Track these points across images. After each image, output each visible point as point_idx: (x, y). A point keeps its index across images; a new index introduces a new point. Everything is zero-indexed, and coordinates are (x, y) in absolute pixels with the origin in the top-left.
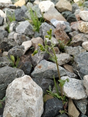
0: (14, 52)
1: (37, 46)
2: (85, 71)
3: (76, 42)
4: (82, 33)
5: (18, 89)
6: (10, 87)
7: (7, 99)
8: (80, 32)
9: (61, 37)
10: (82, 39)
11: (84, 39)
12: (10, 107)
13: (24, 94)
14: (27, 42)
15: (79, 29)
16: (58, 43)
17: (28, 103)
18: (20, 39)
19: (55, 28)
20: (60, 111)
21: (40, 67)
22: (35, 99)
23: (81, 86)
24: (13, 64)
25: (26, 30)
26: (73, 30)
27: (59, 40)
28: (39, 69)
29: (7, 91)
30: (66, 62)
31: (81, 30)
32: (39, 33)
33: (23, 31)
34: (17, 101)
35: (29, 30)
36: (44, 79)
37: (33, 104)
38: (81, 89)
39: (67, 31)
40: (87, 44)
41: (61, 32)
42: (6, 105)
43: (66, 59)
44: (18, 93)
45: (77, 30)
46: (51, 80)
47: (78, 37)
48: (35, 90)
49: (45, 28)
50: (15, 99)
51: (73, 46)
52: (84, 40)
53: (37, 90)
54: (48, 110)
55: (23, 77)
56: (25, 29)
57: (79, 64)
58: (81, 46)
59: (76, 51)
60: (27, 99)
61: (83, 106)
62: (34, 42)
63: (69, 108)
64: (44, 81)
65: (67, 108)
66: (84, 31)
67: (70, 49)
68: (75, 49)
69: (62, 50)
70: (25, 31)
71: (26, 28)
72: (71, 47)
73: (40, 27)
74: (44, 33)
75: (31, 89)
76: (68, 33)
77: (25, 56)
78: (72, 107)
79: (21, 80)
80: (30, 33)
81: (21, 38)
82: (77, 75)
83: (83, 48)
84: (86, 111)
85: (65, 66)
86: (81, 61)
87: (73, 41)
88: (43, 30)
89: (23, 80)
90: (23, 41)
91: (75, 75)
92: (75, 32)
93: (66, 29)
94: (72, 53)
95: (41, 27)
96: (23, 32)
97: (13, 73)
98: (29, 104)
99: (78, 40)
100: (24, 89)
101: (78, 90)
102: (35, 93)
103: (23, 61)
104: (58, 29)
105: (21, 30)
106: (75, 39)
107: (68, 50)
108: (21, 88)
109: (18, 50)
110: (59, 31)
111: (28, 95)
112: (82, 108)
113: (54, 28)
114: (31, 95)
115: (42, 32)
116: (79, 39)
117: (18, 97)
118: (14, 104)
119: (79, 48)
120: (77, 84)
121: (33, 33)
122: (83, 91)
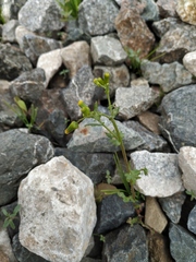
0: (21, 89)
1: (74, 67)
2: (183, 133)
3: (169, 50)
4: (187, 23)
5: (43, 192)
6: (26, 187)
7: (22, 209)
8: (179, 20)
9: (134, 37)
10: (185, 43)
11: (189, 42)
12: (31, 225)
13: (55, 201)
14: (50, 53)
15: (179, 13)
16: (125, 57)
17: (65, 220)
18: (31, 47)
19: (119, 7)
20: (130, 221)
21: (85, 131)
22: (79, 211)
23: (173, 168)
24: (25, 118)
25: (44, 19)
26: (163, 14)
27: (129, 45)
28: (83, 136)
29: (19, 193)
30: (144, 108)
31: (183, 16)
32: (77, 25)
33: (37, 22)
34: (43, 215)
35: (51, 17)
36: (95, 156)
37: (76, 220)
38: (173, 175)
39: (149, 17)
41: (133, 23)
42: (23, 221)
43: (145, 103)
44: (44, 199)
45: (172, 14)
47: (174, 38)
49: (93, 11)
50: (39, 209)
51: (162, 62)
52: (188, 47)
53: (81, 191)
54: (106, 220)
56: (40, 18)
57: (172, 119)
58: (181, 61)
59: (167, 74)
60: (62, 211)
61: (175, 209)
62: (67, 59)
63: (147, 212)
64: (96, 160)
65: (143, 212)
66: (190, 19)
67: (155, 70)
68: (166, 70)
70: (43, 25)
71: (44, 14)
72: (157, 64)
73: (79, 8)
74: (89, 24)
75: (69, 191)
78: (152, 211)
79: (46, 170)
80: (56, 26)
81: (35, 45)
82: (167, 140)
83: (185, 68)
84: (179, 217)
85: (141, 118)
86: (177, 111)
87: (163, 49)
88: (88, 18)
89: (50, 171)
90: (41, 53)
91: (163, 142)
92: (168, 20)
93: (145, 11)
94: (158, 78)
95: (82, 9)
96: (39, 26)
97: (27, 150)
98: (67, 221)
99: (175, 47)
100: (55, 189)
101: (166, 178)
102: (78, 199)
103: (46, 107)
104: (126, 17)
105: (33, 21)
106: (167, 41)
107: (149, 70)
108: (47, 189)
109: (30, 85)
110: (127, 23)
111: (63, 202)
112: (172, 213)
113: (115, 9)
114: (69, 202)
115: (85, 23)
116: (177, 45)
117: (45, 206)
118: (38, 220)
119: (175, 67)
120: (165, 166)
121: (63, 25)
122: (177, 179)
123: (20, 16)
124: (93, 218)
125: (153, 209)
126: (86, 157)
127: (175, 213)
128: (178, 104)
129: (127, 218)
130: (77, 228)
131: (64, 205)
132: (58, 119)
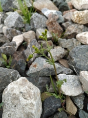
0: (5, 50)
1: (29, 41)
2: (80, 66)
3: (70, 34)
4: (76, 23)
5: (15, 94)
6: (6, 92)
7: (4, 104)
8: (73, 22)
9: (54, 29)
10: (76, 30)
11: (78, 30)
12: (9, 113)
13: (21, 99)
14: (18, 36)
16: (51, 36)
17: (27, 108)
18: (10, 34)
19: (47, 18)
20: (59, 110)
21: (35, 66)
22: (34, 103)
23: (77, 82)
25: (16, 22)
26: (66, 20)
27: (53, 32)
28: (34, 68)
29: (3, 96)
30: (62, 57)
31: (74, 20)
32: (30, 25)
33: (13, 23)
34: (15, 106)
35: (18, 22)
36: (40, 78)
37: (32, 108)
38: (78, 85)
39: (60, 21)
40: (81, 37)
41: (54, 23)
42: (4, 111)
43: (61, 54)
44: (16, 98)
45: (70, 20)
46: (47, 78)
47: (72, 29)
48: (33, 93)
49: (37, 19)
50: (13, 104)
51: (67, 39)
52: (77, 32)
53: (34, 93)
54: (47, 110)
55: (18, 80)
56: (14, 22)
57: (75, 60)
58: (75, 38)
59: (70, 43)
60: (25, 103)
61: (80, 102)
62: (26, 37)
63: (67, 104)
64: (41, 80)
65: (65, 105)
66: (77, 21)
67: (64, 42)
68: (69, 42)
69: (56, 43)
70: (15, 24)
71: (16, 20)
72: (65, 40)
73: (30, 18)
74: (35, 25)
75: (29, 93)
76: (60, 24)
77: (18, 52)
78: (70, 104)
79: (17, 83)
80: (20, 26)
81: (12, 33)
82: (73, 70)
83: (77, 40)
84: (83, 106)
85: (60, 61)
86: (76, 56)
87: (67, 33)
88: (34, 22)
89: (19, 84)
90: (14, 36)
91: (71, 71)
92: (68, 22)
93: (58, 19)
94: (66, 45)
95: (32, 19)
96: (13, 25)
97: (7, 76)
98: (28, 108)
99: (72, 32)
100: (21, 93)
101: (75, 87)
102: (33, 96)
103: (16, 59)
105: (11, 23)
106: (68, 30)
107: (62, 42)
108: (17, 93)
109: (9, 48)
110: (51, 23)
111: (26, 99)
112: (79, 104)
114: (29, 98)
115: (33, 24)
116: (73, 31)
117: (16, 102)
118: (12, 109)
119: (73, 40)
120: (74, 81)
121: (24, 25)
122: (80, 87)
123: (5, 22)
124: (41, 109)
125: (70, 103)
126: (36, 79)
127: (80, 104)
128: (76, 53)
129: (57, 108)
130: (33, 112)
131: (26, 100)
132: (22, 63)
